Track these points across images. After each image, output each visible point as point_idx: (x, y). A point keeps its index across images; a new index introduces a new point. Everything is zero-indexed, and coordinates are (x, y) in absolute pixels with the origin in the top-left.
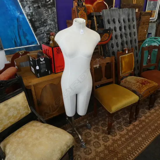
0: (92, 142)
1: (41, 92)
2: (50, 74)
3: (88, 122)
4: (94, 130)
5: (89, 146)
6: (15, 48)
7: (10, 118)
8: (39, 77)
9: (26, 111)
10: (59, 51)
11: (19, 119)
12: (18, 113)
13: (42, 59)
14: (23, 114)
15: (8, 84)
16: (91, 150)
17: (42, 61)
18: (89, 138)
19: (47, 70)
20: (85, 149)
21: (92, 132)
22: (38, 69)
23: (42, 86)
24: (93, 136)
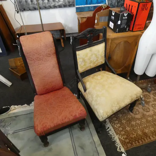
0: (151, 104)
1: (114, 47)
2: (127, 31)
3: (149, 86)
4: (153, 94)
5: (147, 106)
6: (85, 6)
7: (91, 62)
8: (117, 33)
9: (102, 60)
10: (144, 8)
11: (96, 65)
12: (97, 60)
13: (126, 14)
14: (99, 63)
15: (97, 32)
16: (149, 109)
17: (125, 16)
18: (148, 99)
19: (126, 27)
20: (144, 106)
21: (152, 96)
22: (120, 23)
23: (117, 42)
24: (152, 99)
